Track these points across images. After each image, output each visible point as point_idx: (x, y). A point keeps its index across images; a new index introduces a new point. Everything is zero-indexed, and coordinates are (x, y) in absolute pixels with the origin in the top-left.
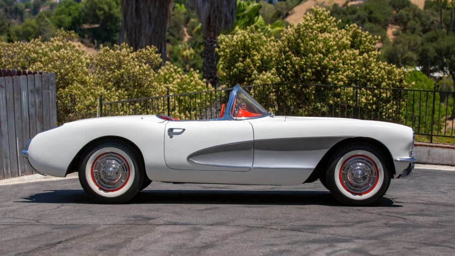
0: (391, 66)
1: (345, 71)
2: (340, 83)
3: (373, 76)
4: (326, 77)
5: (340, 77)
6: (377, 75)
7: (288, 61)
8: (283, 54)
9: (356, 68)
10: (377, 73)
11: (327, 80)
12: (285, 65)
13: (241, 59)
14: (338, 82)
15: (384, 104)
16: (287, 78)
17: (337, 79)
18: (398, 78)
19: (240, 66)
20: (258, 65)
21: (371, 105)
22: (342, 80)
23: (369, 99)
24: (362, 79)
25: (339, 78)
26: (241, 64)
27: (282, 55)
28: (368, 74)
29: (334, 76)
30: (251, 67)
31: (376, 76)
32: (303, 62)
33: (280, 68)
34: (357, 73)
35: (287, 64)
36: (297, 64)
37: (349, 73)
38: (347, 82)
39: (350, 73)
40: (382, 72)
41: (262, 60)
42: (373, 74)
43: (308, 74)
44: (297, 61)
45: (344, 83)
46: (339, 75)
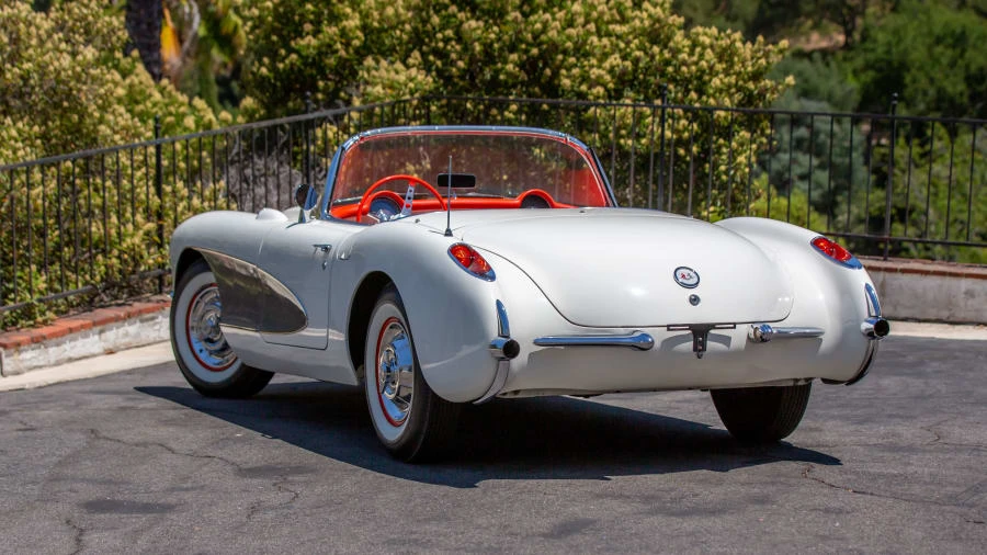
0: (729, 36)
1: (605, 56)
2: (595, 91)
3: (684, 69)
4: (556, 74)
5: (594, 73)
6: (696, 63)
7: (449, 33)
8: (432, 12)
9: (633, 46)
10: (695, 58)
11: (556, 82)
12: (441, 45)
13: (308, 27)
14: (589, 88)
15: (721, 141)
16: (448, 80)
17: (585, 78)
18: (750, 69)
19: (308, 46)
20: (356, 43)
21: (686, 144)
22: (598, 82)
23: (681, 127)
24: (652, 79)
25: (593, 77)
26: (314, 42)
27: (429, 17)
28: (667, 63)
29: (575, 71)
30: (337, 51)
31: (694, 68)
32: (493, 36)
33: (428, 54)
34: (636, 61)
35: (446, 40)
36: (479, 39)
37: (615, 60)
38: (611, 85)
39: (619, 61)
40: (707, 57)
41: (364, 28)
42: (684, 63)
43: (510, 67)
44: (479, 32)
45: (607, 90)
46: (592, 66)
